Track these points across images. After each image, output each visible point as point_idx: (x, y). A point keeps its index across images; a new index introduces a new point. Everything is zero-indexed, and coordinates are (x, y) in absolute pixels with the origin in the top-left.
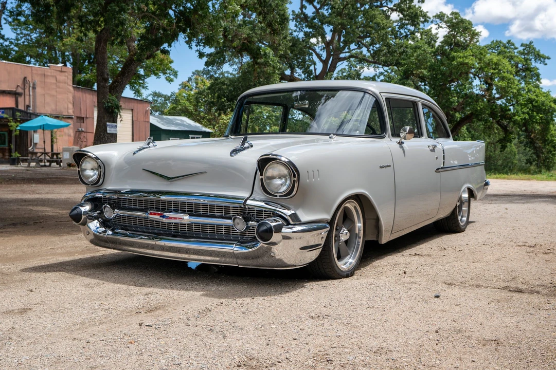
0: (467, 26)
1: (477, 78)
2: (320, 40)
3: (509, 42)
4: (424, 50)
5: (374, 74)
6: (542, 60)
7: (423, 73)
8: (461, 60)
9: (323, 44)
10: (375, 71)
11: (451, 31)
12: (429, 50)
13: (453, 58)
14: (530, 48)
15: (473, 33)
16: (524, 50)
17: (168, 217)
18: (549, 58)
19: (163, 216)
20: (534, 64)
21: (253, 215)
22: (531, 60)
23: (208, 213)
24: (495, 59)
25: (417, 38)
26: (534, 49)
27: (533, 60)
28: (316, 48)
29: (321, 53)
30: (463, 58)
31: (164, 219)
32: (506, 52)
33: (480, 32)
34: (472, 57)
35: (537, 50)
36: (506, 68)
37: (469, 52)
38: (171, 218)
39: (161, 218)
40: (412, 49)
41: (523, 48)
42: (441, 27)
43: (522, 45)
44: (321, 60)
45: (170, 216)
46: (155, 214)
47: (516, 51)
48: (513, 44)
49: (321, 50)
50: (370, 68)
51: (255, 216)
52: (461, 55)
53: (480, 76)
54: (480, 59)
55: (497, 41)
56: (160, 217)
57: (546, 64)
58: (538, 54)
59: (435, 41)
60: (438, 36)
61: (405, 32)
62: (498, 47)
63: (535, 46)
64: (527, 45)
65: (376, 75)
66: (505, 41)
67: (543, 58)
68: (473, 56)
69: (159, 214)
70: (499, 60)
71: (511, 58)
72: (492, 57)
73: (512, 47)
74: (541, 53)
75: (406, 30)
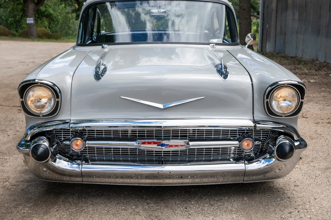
17: (168, 145)
19: (163, 145)
21: (251, 134)
23: (204, 136)
31: (164, 148)
38: (171, 146)
39: (160, 147)
45: (170, 144)
46: (149, 143)
51: (253, 135)
56: (158, 145)
69: (155, 143)
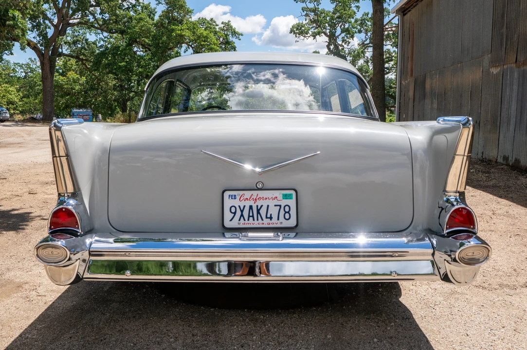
0: (182, 4)
1: (191, 48)
2: (52, 5)
3: (212, 20)
4: (147, 22)
5: (95, 40)
6: (237, 36)
7: (145, 42)
8: (179, 32)
9: (54, 10)
10: (97, 36)
11: (169, 7)
12: (151, 22)
13: (173, 30)
14: (228, 25)
15: (187, 11)
16: (223, 27)
18: (242, 35)
20: (231, 39)
22: (229, 35)
24: (205, 33)
25: (139, 11)
26: (231, 27)
27: (230, 35)
28: (48, 13)
29: (52, 18)
30: (180, 31)
32: (211, 28)
33: (193, 10)
34: (187, 31)
35: (233, 28)
36: (213, 41)
37: (185, 27)
40: (137, 20)
41: (223, 25)
42: (160, 3)
43: (222, 23)
44: (53, 24)
47: (217, 27)
48: (215, 22)
49: (52, 15)
50: (92, 33)
52: (179, 28)
53: (193, 46)
54: (194, 33)
55: (202, 18)
57: (240, 40)
58: (234, 31)
59: (154, 15)
60: (156, 10)
61: (128, 5)
62: (204, 23)
63: (232, 25)
64: (226, 23)
65: (97, 40)
66: (208, 19)
67: (238, 34)
68: (188, 29)
70: (208, 34)
71: (216, 33)
72: (202, 30)
73: (214, 24)
74: (236, 30)
75: (128, 3)
